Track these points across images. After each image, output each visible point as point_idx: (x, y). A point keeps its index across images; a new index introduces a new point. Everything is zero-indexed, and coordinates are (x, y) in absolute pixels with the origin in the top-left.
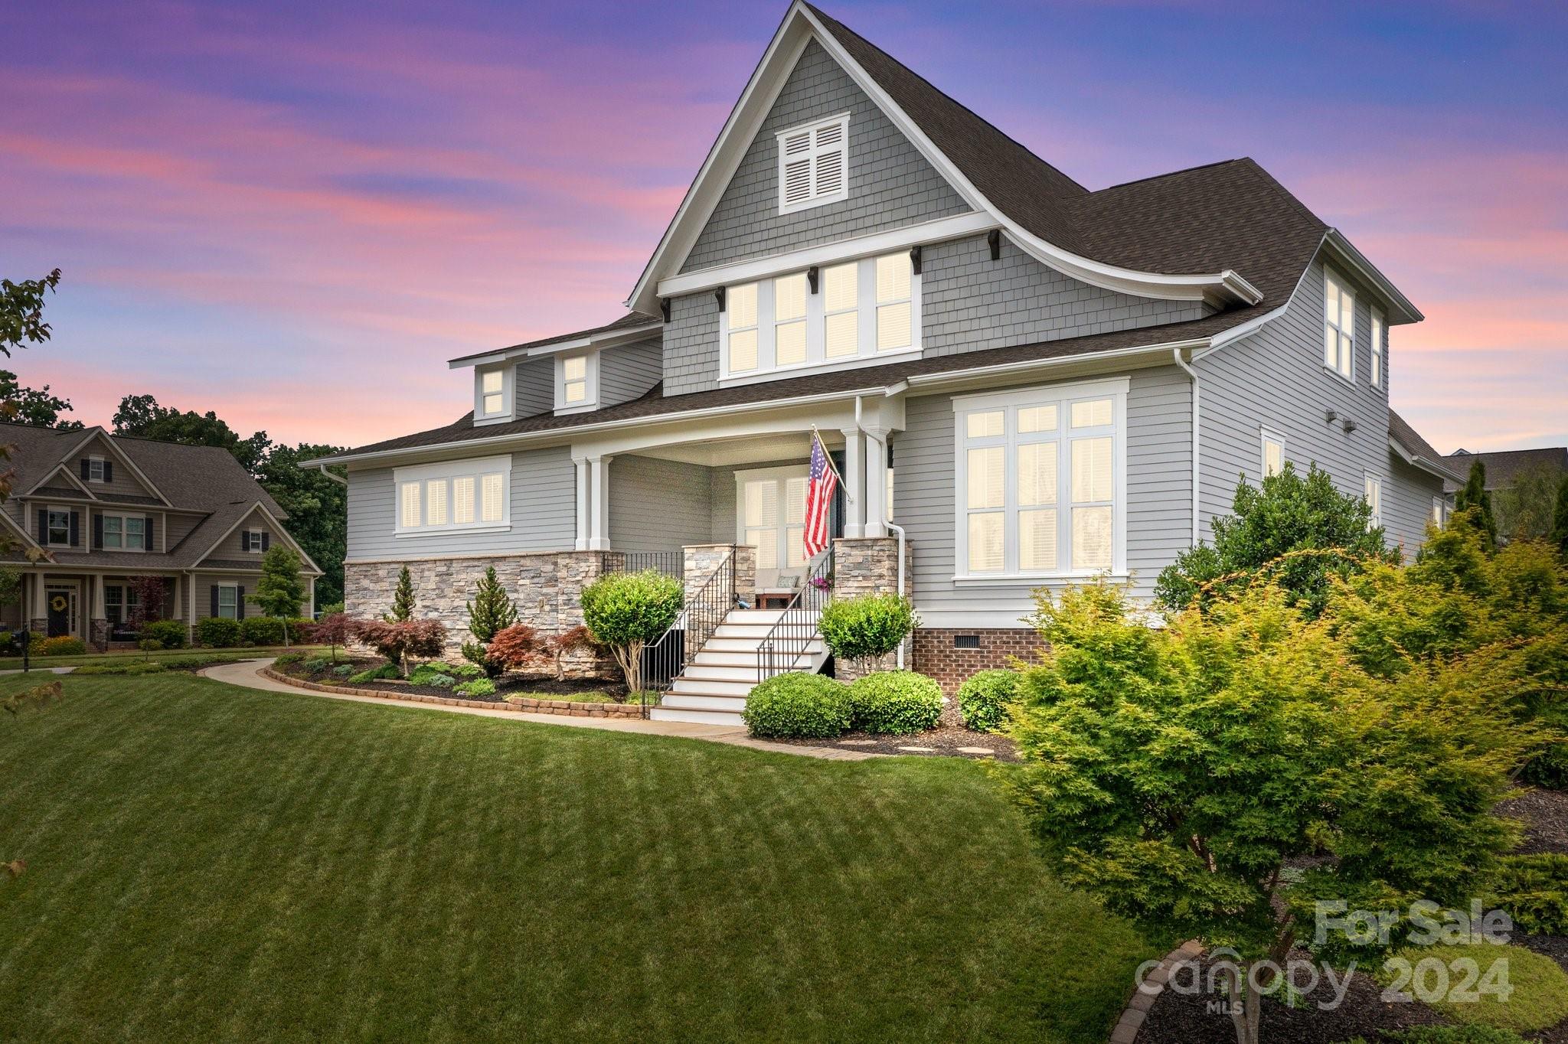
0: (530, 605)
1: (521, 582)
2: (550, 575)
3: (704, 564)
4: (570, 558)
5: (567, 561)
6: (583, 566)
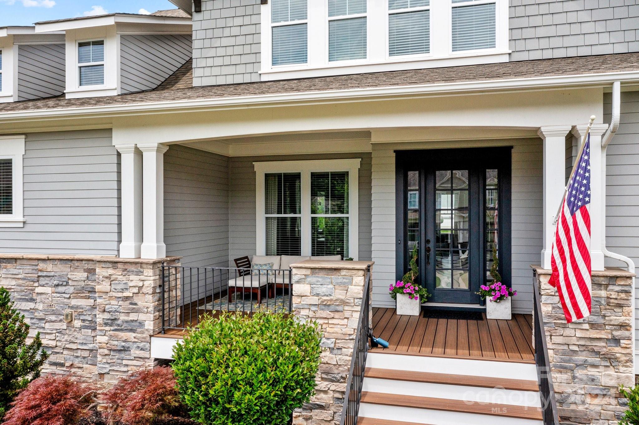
0: (53, 318)
1: (39, 290)
2: (83, 284)
3: (323, 290)
4: (115, 268)
5: (111, 271)
6: (135, 280)
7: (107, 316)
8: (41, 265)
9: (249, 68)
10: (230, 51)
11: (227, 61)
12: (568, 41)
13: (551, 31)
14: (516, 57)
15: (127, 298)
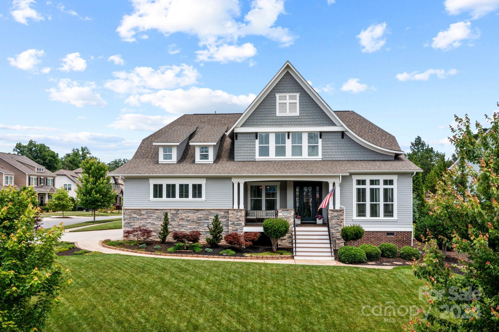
3: (285, 214)
4: (234, 211)
6: (240, 214)
7: (232, 222)
8: (211, 211)
9: (252, 157)
10: (246, 152)
11: (245, 154)
12: (336, 156)
13: (332, 153)
14: (324, 159)
15: (238, 218)
